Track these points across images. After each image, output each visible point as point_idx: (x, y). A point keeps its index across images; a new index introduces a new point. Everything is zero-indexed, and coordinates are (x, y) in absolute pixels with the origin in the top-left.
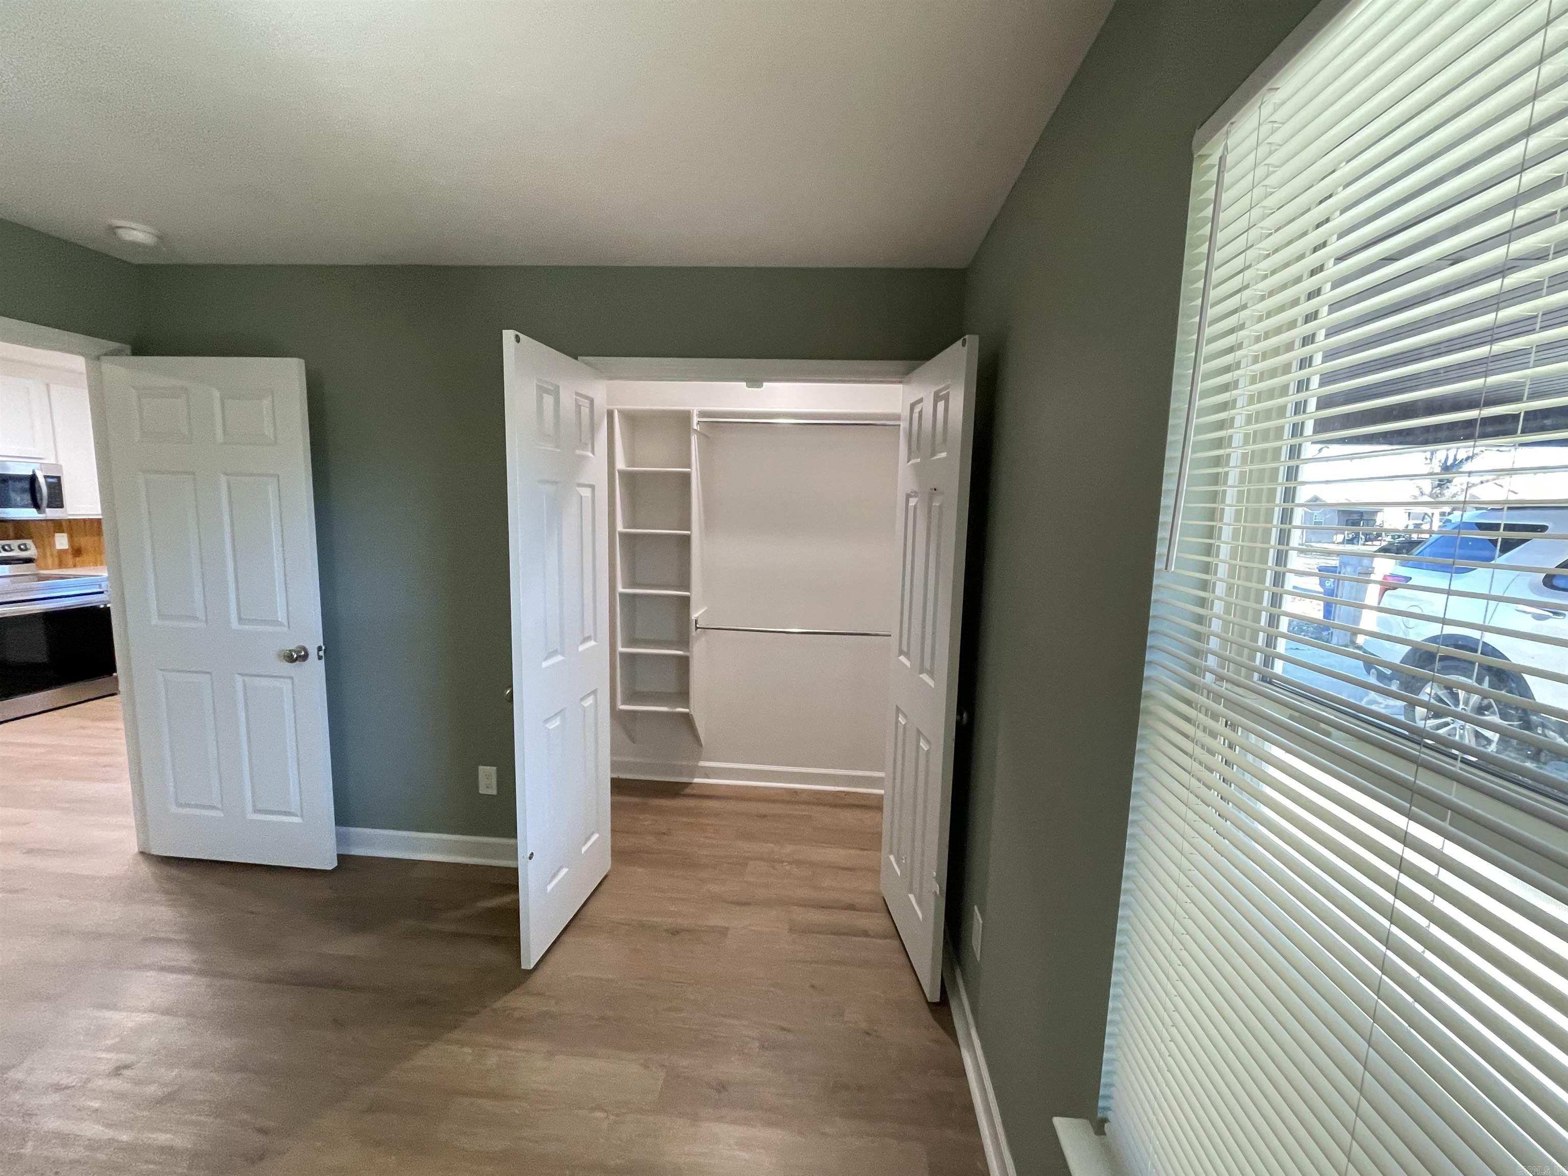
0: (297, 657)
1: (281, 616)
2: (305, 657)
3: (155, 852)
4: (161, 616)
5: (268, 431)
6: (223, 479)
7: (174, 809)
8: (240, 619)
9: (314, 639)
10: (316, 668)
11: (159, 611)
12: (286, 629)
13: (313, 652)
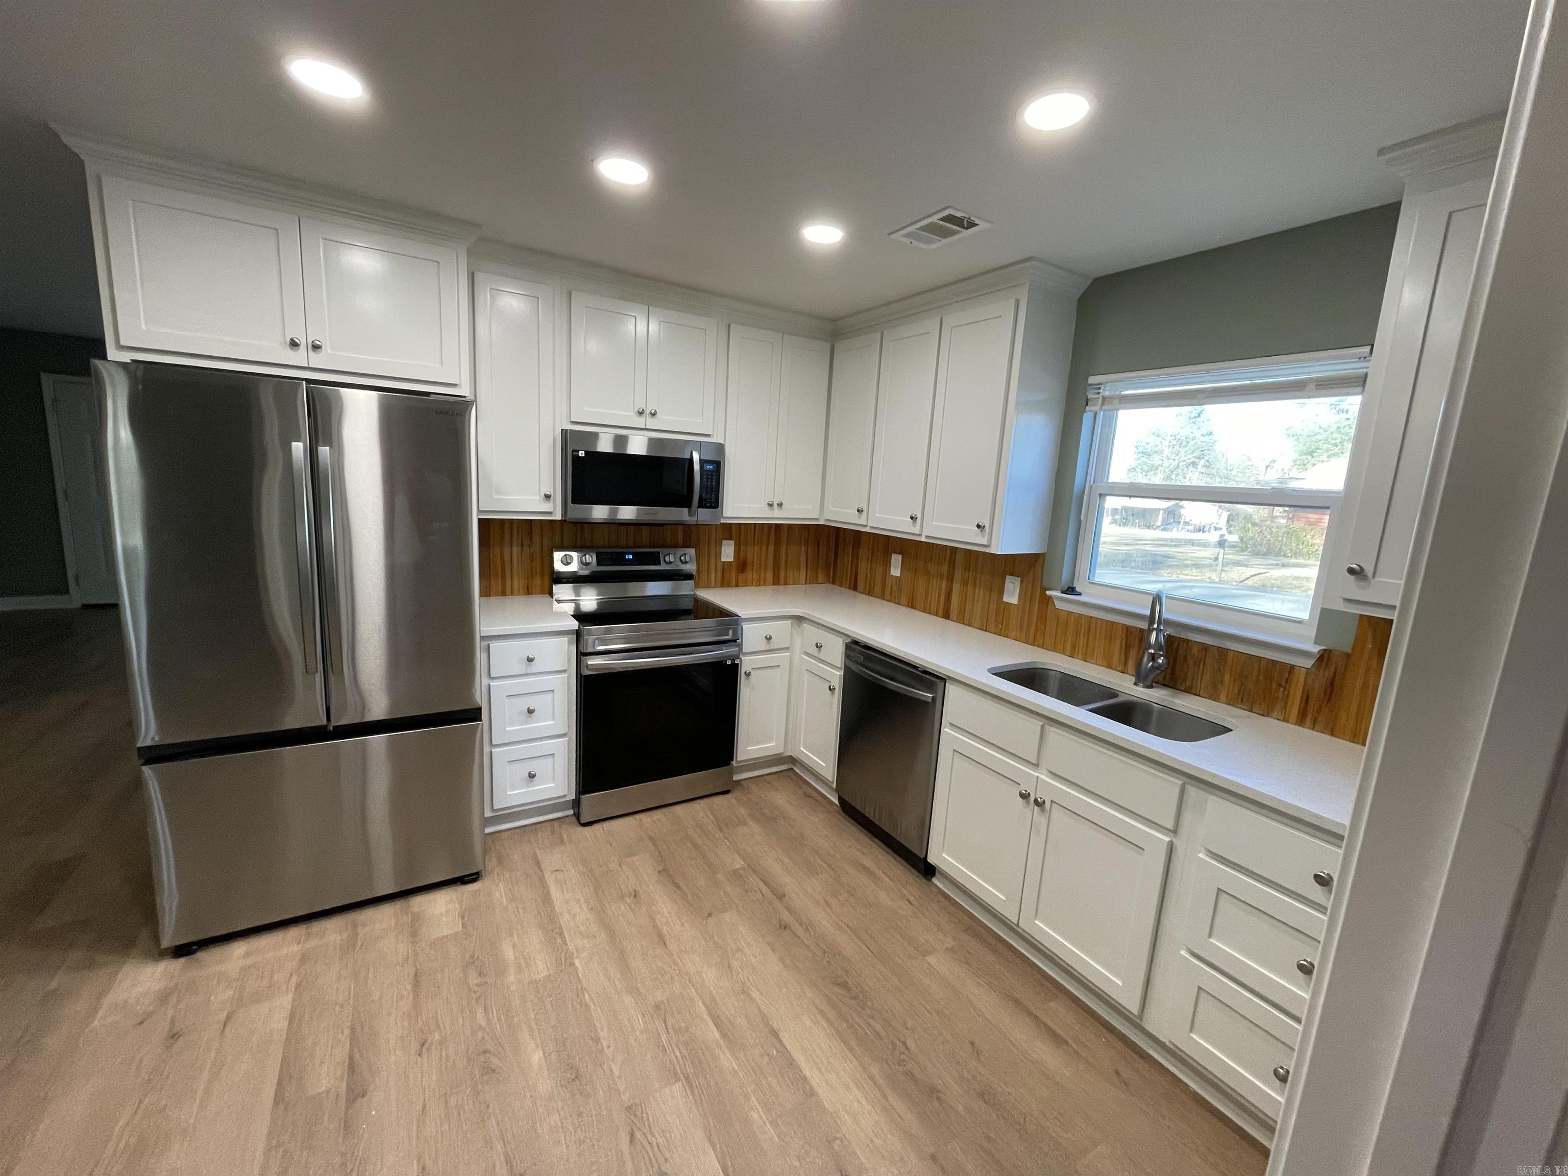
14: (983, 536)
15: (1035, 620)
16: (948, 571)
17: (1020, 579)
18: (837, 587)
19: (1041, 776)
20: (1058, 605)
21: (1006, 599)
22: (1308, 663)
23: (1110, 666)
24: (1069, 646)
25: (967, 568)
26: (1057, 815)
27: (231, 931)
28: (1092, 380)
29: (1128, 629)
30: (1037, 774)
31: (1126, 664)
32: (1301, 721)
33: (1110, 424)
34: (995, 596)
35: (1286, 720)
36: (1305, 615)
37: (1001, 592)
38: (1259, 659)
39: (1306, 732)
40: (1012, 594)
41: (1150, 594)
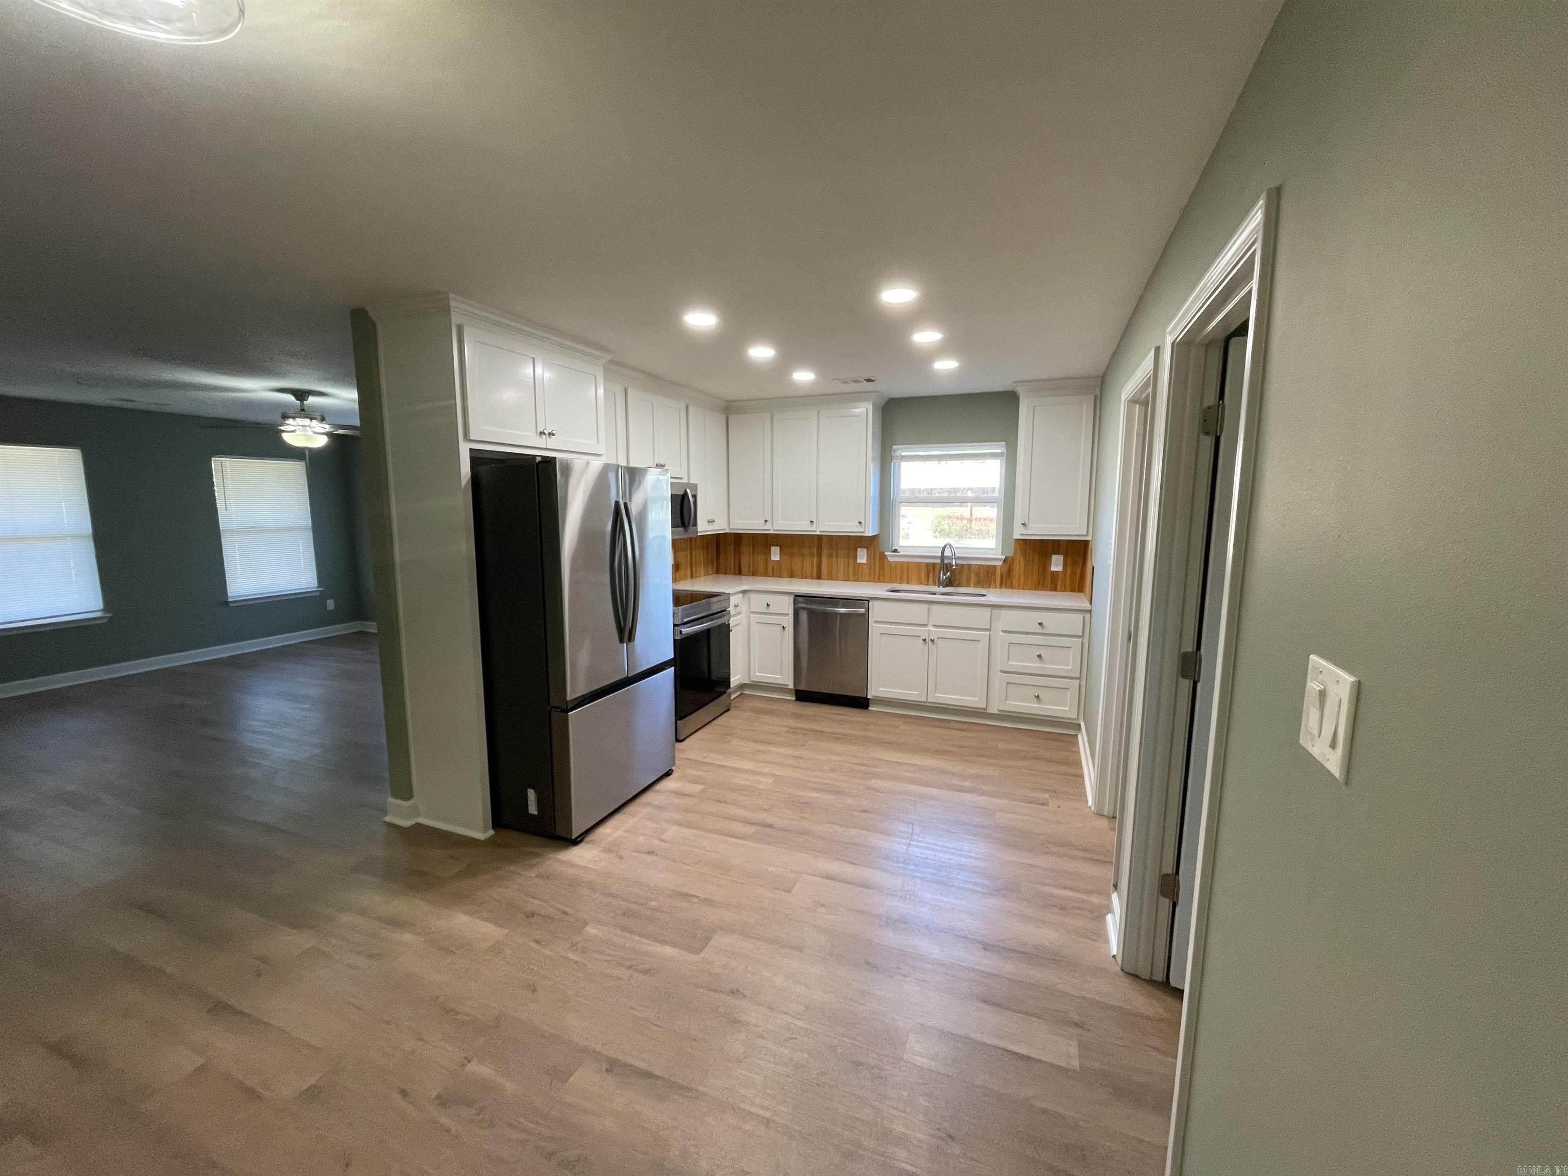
14: (862, 527)
15: (877, 568)
16: (818, 552)
17: (866, 550)
18: (722, 576)
19: (931, 629)
20: (890, 559)
21: (859, 561)
22: (1000, 563)
23: (921, 583)
24: (898, 578)
25: (831, 548)
26: (941, 643)
27: (586, 829)
28: (894, 447)
29: (928, 564)
30: (927, 629)
31: (928, 580)
32: (1001, 587)
33: (899, 467)
34: (851, 561)
35: (996, 587)
36: (993, 546)
37: (855, 557)
38: (983, 565)
39: (1004, 590)
40: (862, 557)
41: (939, 547)
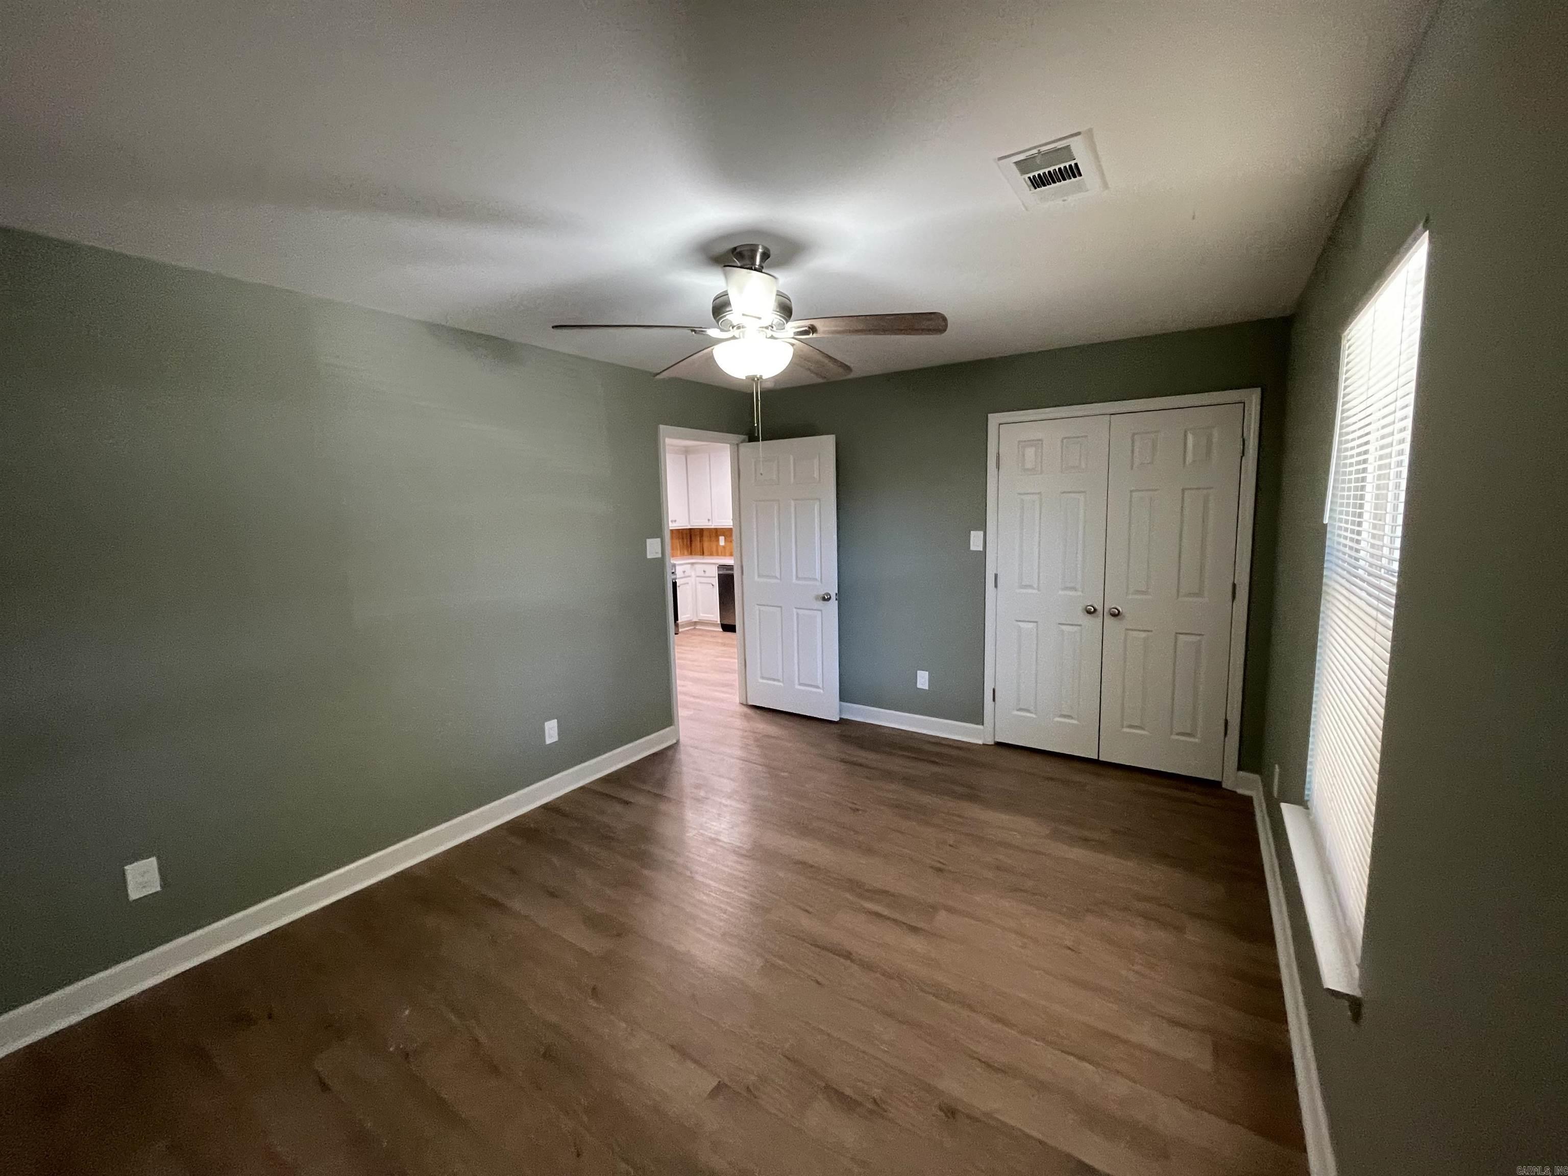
0: (826, 599)
1: (818, 576)
2: (829, 599)
3: (750, 703)
4: (759, 576)
5: (816, 475)
6: (793, 503)
7: (761, 681)
8: (797, 577)
9: (833, 591)
10: (834, 604)
11: (758, 573)
12: (818, 584)
13: (834, 597)
